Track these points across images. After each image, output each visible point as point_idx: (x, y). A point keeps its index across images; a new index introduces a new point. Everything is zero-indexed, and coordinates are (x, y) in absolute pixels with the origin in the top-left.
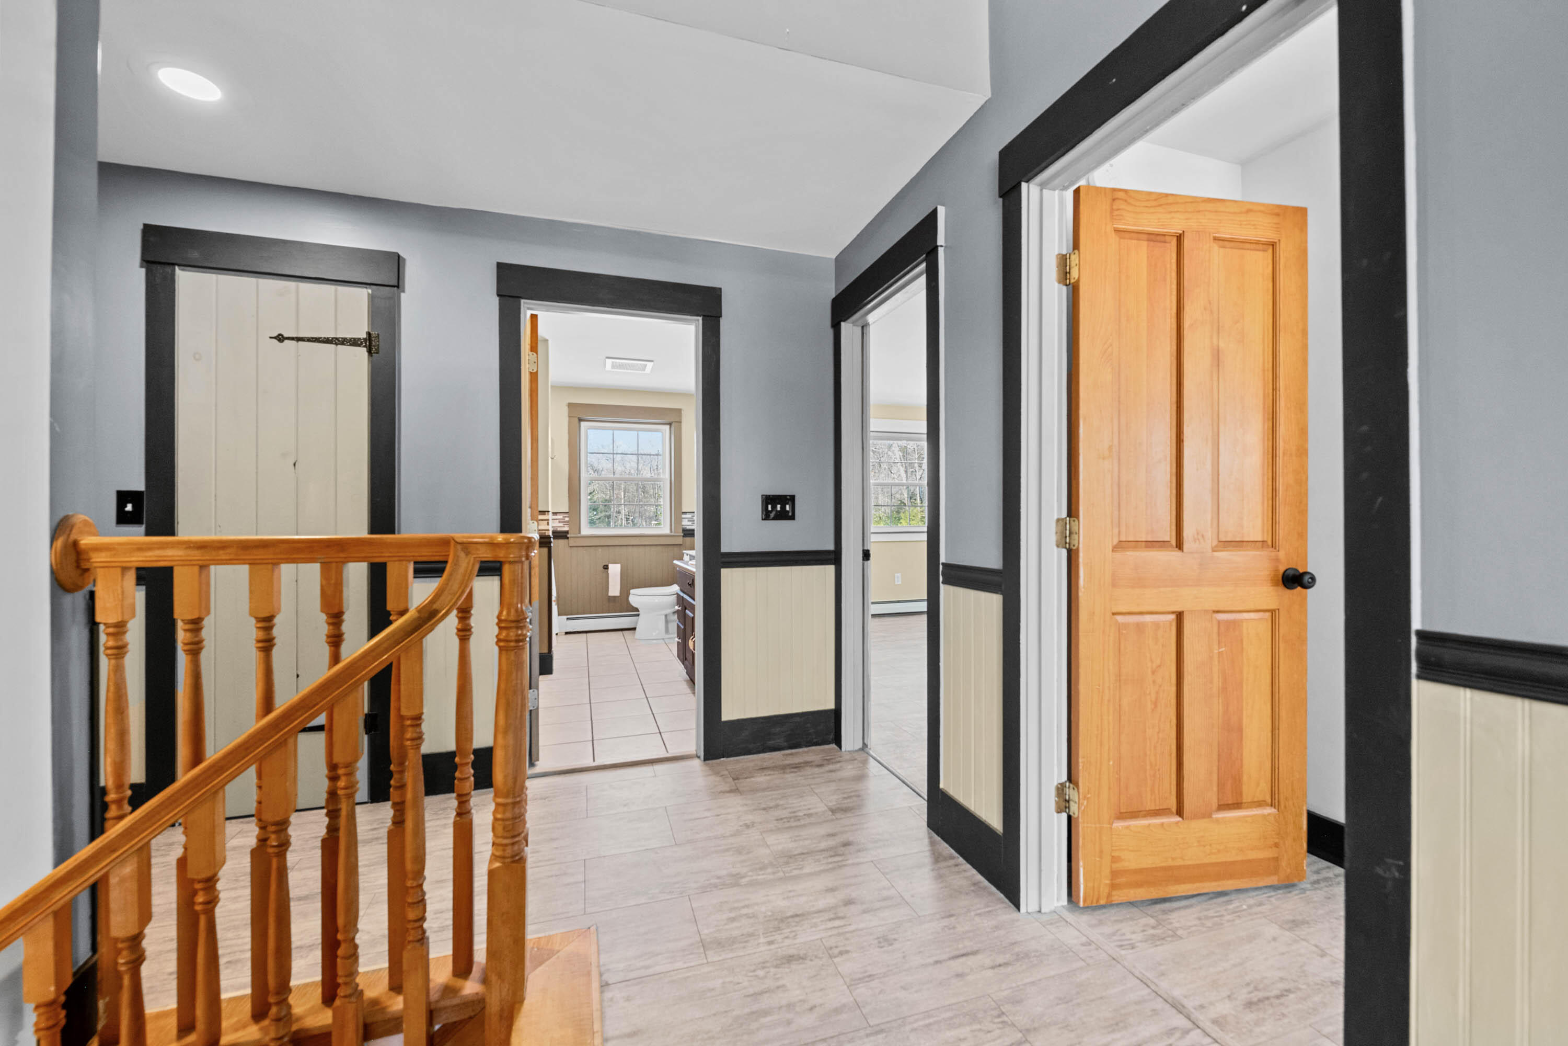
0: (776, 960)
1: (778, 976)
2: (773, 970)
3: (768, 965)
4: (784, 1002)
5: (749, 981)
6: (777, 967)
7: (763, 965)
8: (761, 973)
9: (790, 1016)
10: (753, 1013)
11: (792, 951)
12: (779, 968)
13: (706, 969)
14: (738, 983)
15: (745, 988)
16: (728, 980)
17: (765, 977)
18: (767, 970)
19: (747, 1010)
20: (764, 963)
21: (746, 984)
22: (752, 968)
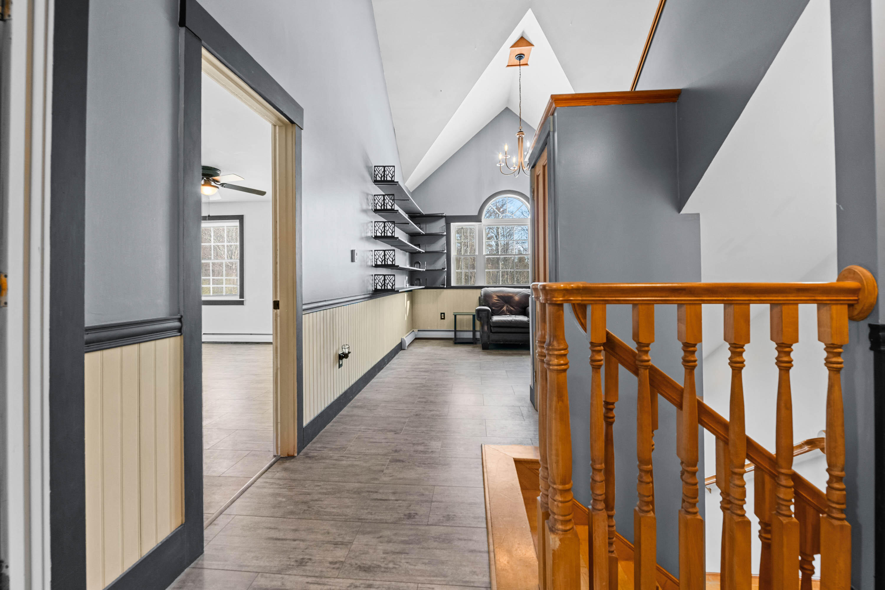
0: (376, 572)
1: (382, 560)
2: (383, 565)
3: (383, 569)
4: (391, 544)
5: (400, 562)
6: (379, 566)
7: (387, 570)
8: (391, 565)
9: (393, 537)
10: (409, 544)
11: (362, 574)
12: (378, 566)
13: (421, 579)
14: (407, 563)
15: (405, 558)
16: (412, 567)
17: (390, 562)
18: (386, 566)
19: (411, 546)
20: (385, 572)
21: (403, 561)
22: (394, 570)
